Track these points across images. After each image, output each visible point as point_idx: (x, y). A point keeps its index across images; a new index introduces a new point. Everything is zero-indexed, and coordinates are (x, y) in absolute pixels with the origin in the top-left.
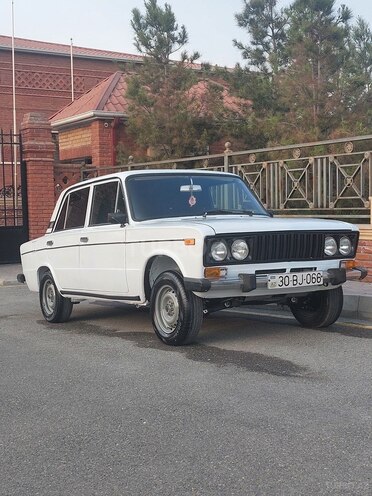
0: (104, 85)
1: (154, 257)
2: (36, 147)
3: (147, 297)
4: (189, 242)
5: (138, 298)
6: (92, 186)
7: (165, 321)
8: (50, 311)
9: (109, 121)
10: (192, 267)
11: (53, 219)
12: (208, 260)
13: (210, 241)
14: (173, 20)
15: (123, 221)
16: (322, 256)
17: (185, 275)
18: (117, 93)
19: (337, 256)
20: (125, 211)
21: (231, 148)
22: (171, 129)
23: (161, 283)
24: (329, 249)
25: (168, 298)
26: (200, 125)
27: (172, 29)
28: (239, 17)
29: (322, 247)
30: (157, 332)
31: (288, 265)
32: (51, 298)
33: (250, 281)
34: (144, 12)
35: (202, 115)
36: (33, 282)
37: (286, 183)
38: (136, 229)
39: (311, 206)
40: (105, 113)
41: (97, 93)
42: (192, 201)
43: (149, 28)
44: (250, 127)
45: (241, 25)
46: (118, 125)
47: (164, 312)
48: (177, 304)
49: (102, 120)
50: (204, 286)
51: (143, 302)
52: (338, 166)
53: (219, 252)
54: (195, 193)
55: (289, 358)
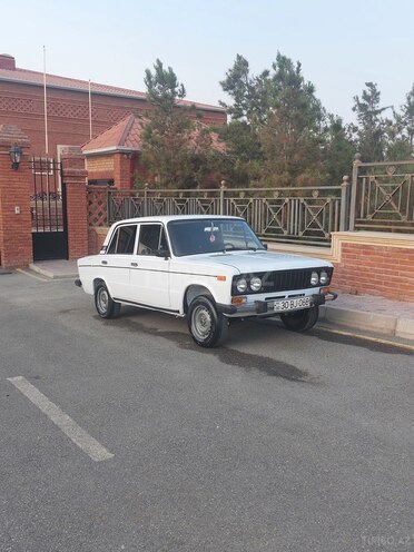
0: (122, 124)
1: (192, 285)
2: (74, 172)
3: (185, 312)
4: (222, 279)
5: (178, 312)
6: (139, 225)
7: (200, 330)
8: (103, 311)
9: (128, 154)
10: (222, 296)
11: (106, 244)
12: (234, 291)
13: (236, 279)
14: (175, 79)
15: (166, 255)
16: (309, 286)
17: (217, 301)
18: (133, 132)
19: (319, 284)
20: (168, 249)
21: (225, 185)
22: (175, 164)
23: (197, 303)
24: (313, 280)
25: (202, 314)
26: (197, 161)
27: (175, 86)
28: (222, 84)
29: (310, 279)
30: (194, 338)
31: (286, 293)
32: (105, 301)
33: (263, 306)
34: (154, 73)
35: (196, 152)
36: (89, 288)
37: (266, 214)
38: (177, 262)
39: (286, 233)
40: (125, 148)
41: (117, 130)
42: (213, 239)
43: (158, 85)
44: (236, 168)
45: (225, 90)
46: (134, 157)
47: (198, 324)
48: (209, 319)
49: (122, 153)
50: (232, 310)
51: (181, 314)
52: (307, 206)
53: (242, 286)
54: (215, 233)
55: (291, 363)
